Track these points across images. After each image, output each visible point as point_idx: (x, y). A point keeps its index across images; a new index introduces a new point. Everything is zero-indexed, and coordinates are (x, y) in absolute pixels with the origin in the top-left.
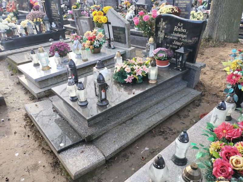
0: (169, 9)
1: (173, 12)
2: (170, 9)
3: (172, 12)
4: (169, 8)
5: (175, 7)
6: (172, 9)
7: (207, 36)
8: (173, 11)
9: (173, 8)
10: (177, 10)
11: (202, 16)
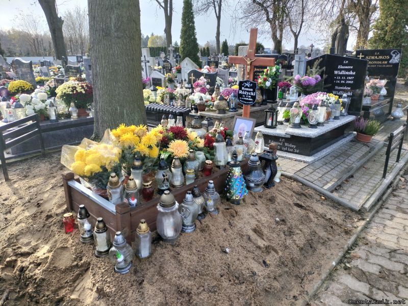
0: (67, 88)
4: (68, 86)
5: (80, 85)
8: (75, 91)
9: (75, 87)
10: (82, 90)
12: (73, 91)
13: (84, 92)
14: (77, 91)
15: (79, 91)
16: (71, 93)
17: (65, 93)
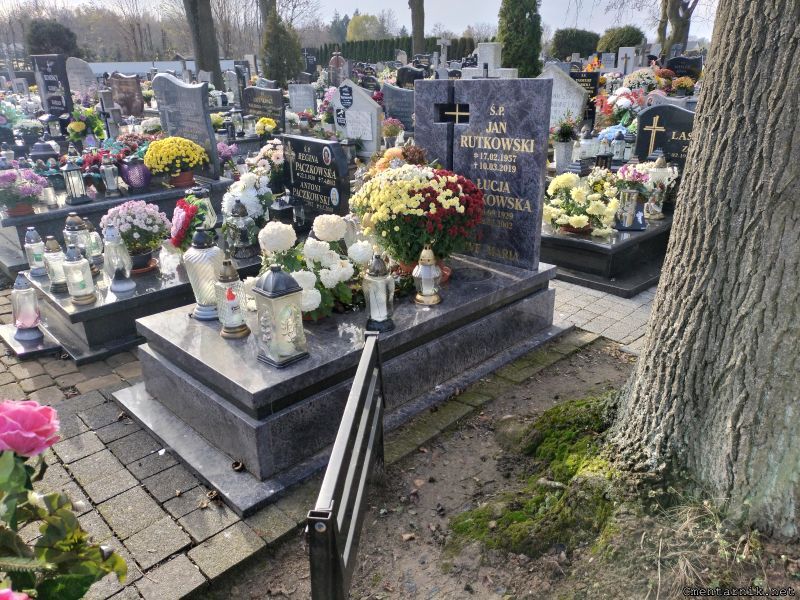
0: (405, 195)
1: (433, 210)
2: (411, 193)
3: (428, 209)
4: (408, 186)
5: (443, 180)
6: (424, 191)
7: (652, 454)
8: (432, 206)
9: (430, 190)
10: (455, 201)
11: (614, 202)
12: (424, 206)
13: (461, 209)
14: (439, 205)
15: (446, 205)
16: (421, 212)
17: (399, 215)
